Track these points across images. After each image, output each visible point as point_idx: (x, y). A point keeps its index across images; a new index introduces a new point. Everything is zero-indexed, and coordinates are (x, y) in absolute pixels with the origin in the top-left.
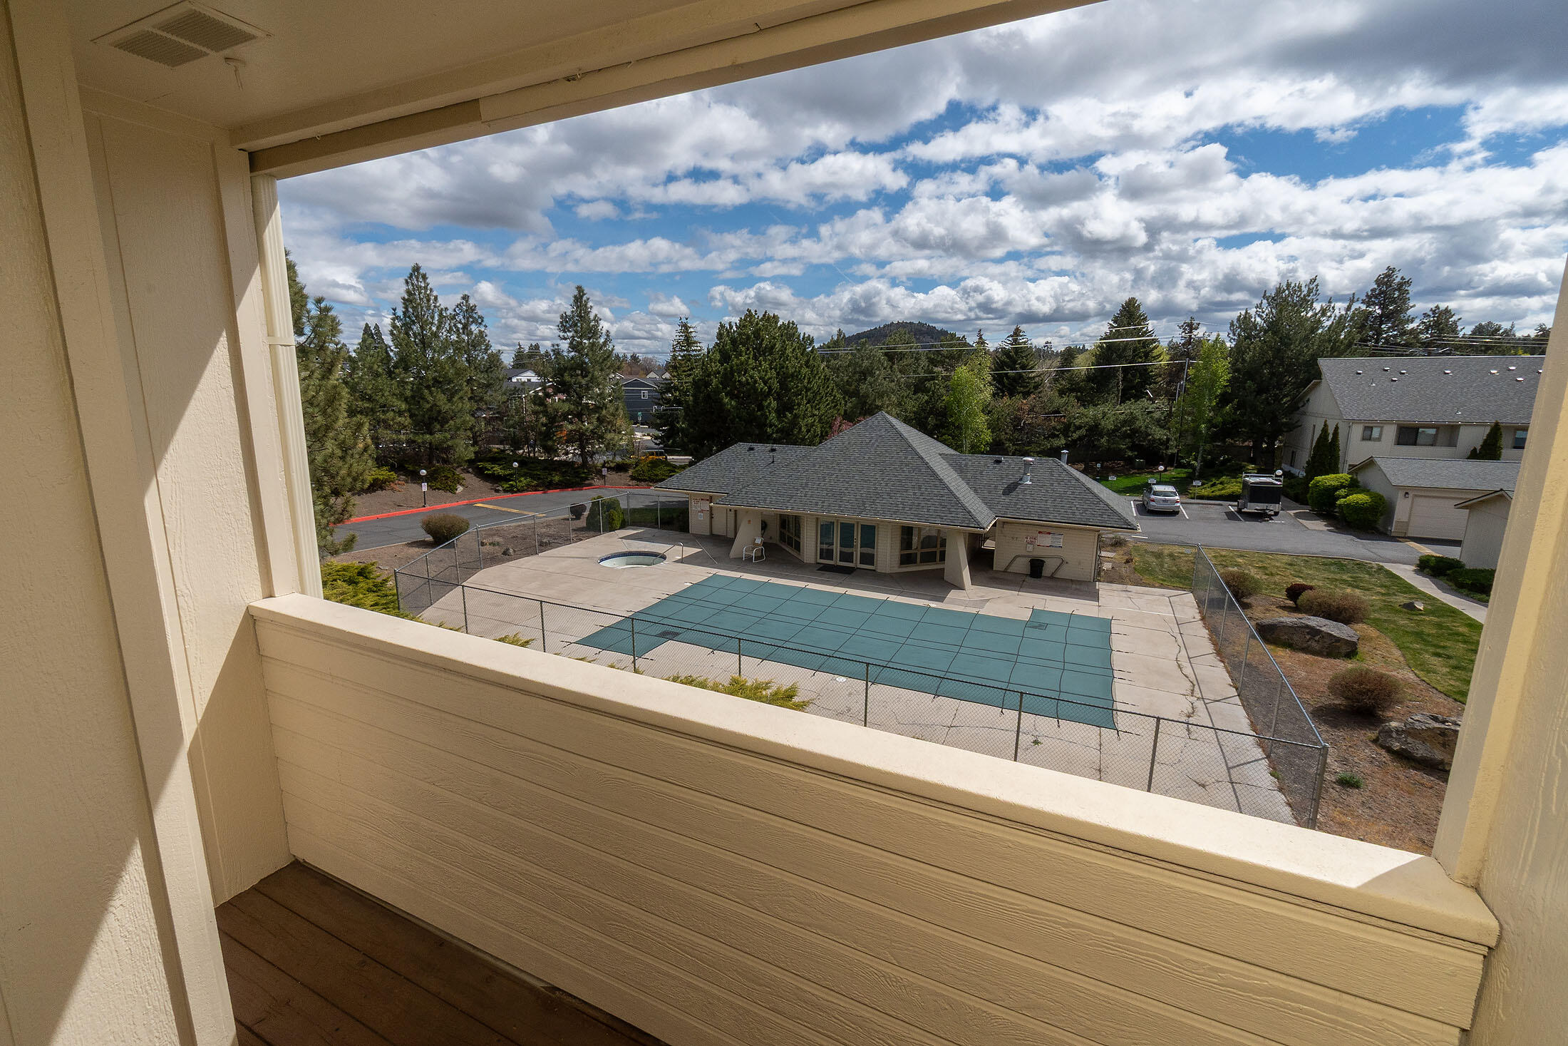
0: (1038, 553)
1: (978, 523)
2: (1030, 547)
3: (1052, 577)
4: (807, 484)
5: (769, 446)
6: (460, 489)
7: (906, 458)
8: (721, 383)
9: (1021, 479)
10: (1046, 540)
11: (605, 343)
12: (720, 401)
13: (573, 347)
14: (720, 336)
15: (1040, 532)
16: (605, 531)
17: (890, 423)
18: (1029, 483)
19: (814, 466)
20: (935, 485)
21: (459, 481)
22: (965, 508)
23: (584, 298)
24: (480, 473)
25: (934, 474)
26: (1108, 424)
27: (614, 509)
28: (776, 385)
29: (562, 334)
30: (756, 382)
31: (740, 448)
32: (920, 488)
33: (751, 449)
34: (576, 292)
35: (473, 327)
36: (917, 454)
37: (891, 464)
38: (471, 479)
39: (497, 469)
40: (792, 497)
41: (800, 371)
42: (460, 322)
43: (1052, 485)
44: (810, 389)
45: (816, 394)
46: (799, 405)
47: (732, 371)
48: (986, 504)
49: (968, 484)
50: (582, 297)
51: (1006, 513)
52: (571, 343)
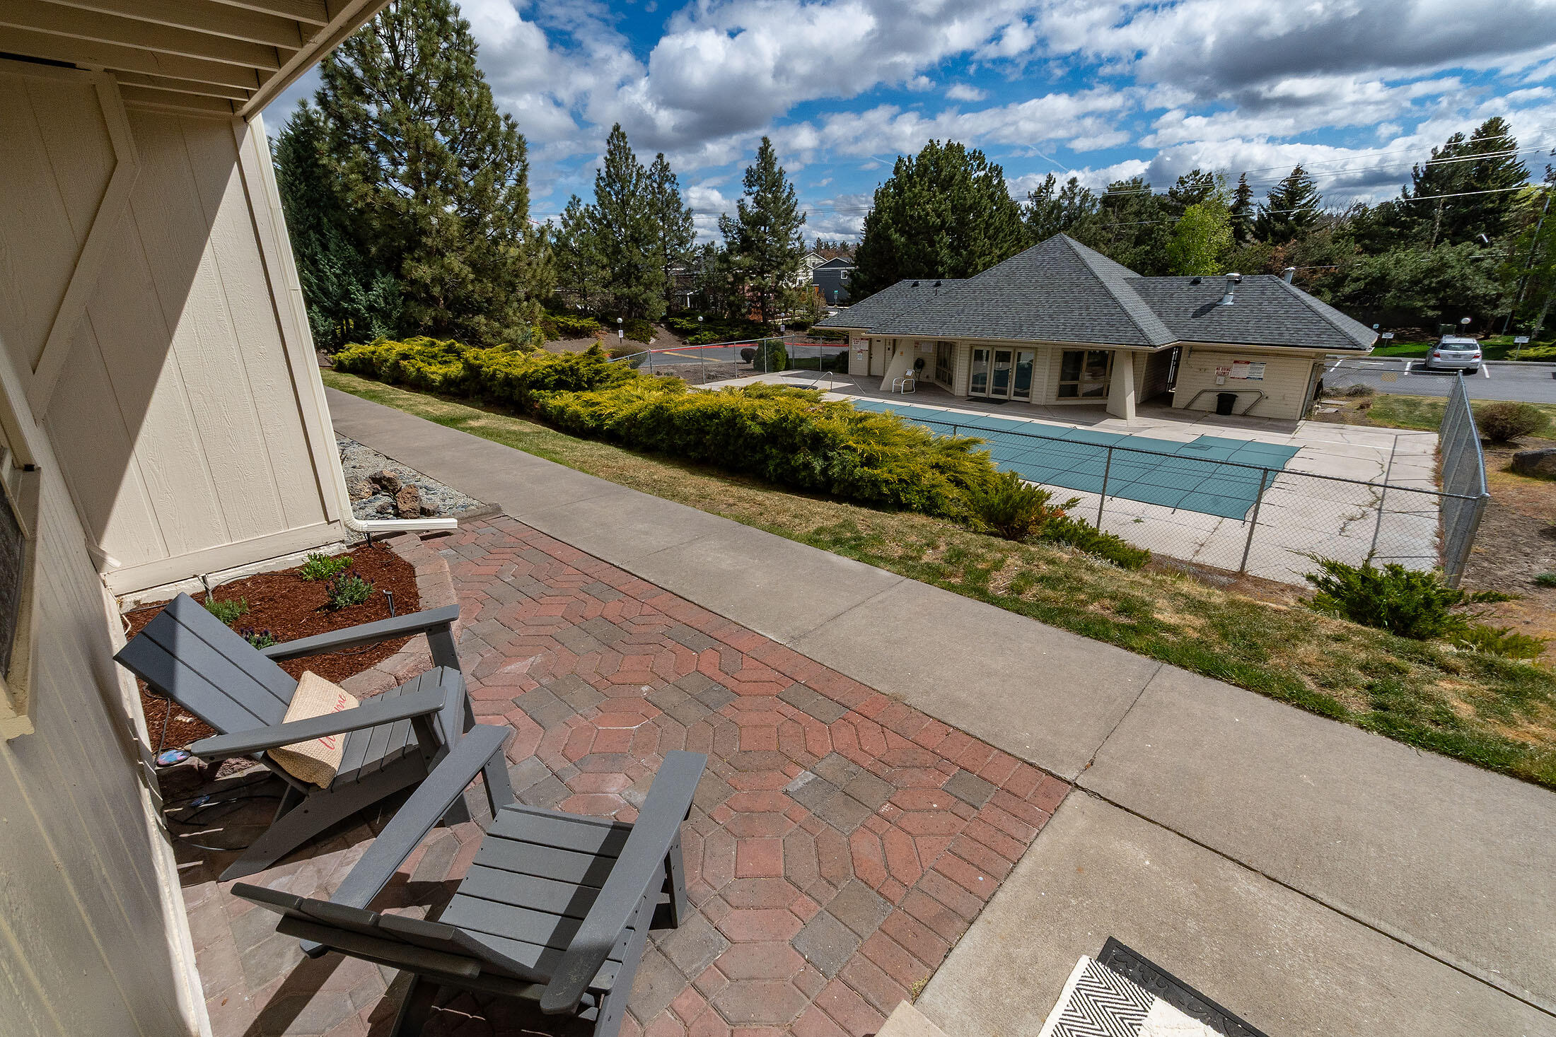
0: (1230, 386)
1: (1148, 340)
2: (1221, 380)
3: (1244, 415)
4: (963, 311)
5: (934, 281)
6: (653, 340)
7: (1078, 279)
8: (892, 219)
9: (1221, 300)
10: (1243, 371)
11: (788, 197)
12: (888, 239)
13: (757, 201)
14: (897, 170)
15: (1235, 362)
16: (769, 371)
17: (1068, 244)
18: (1230, 303)
19: (974, 292)
20: (1107, 305)
21: (652, 334)
22: (1135, 326)
23: (770, 150)
24: (671, 328)
25: (1108, 294)
26: (1404, 275)
27: (779, 350)
28: (951, 219)
29: (746, 189)
30: (928, 214)
31: (906, 284)
32: (1088, 308)
33: (916, 285)
34: (761, 144)
35: (667, 186)
36: (1092, 273)
37: (1060, 286)
38: (662, 331)
39: (684, 323)
40: (945, 323)
41: (979, 202)
42: (655, 181)
43: (1260, 304)
44: (991, 225)
45: (997, 230)
46: (975, 239)
47: (904, 205)
48: (1169, 328)
49: (1152, 308)
50: (767, 148)
51: (1192, 336)
52: (756, 198)
